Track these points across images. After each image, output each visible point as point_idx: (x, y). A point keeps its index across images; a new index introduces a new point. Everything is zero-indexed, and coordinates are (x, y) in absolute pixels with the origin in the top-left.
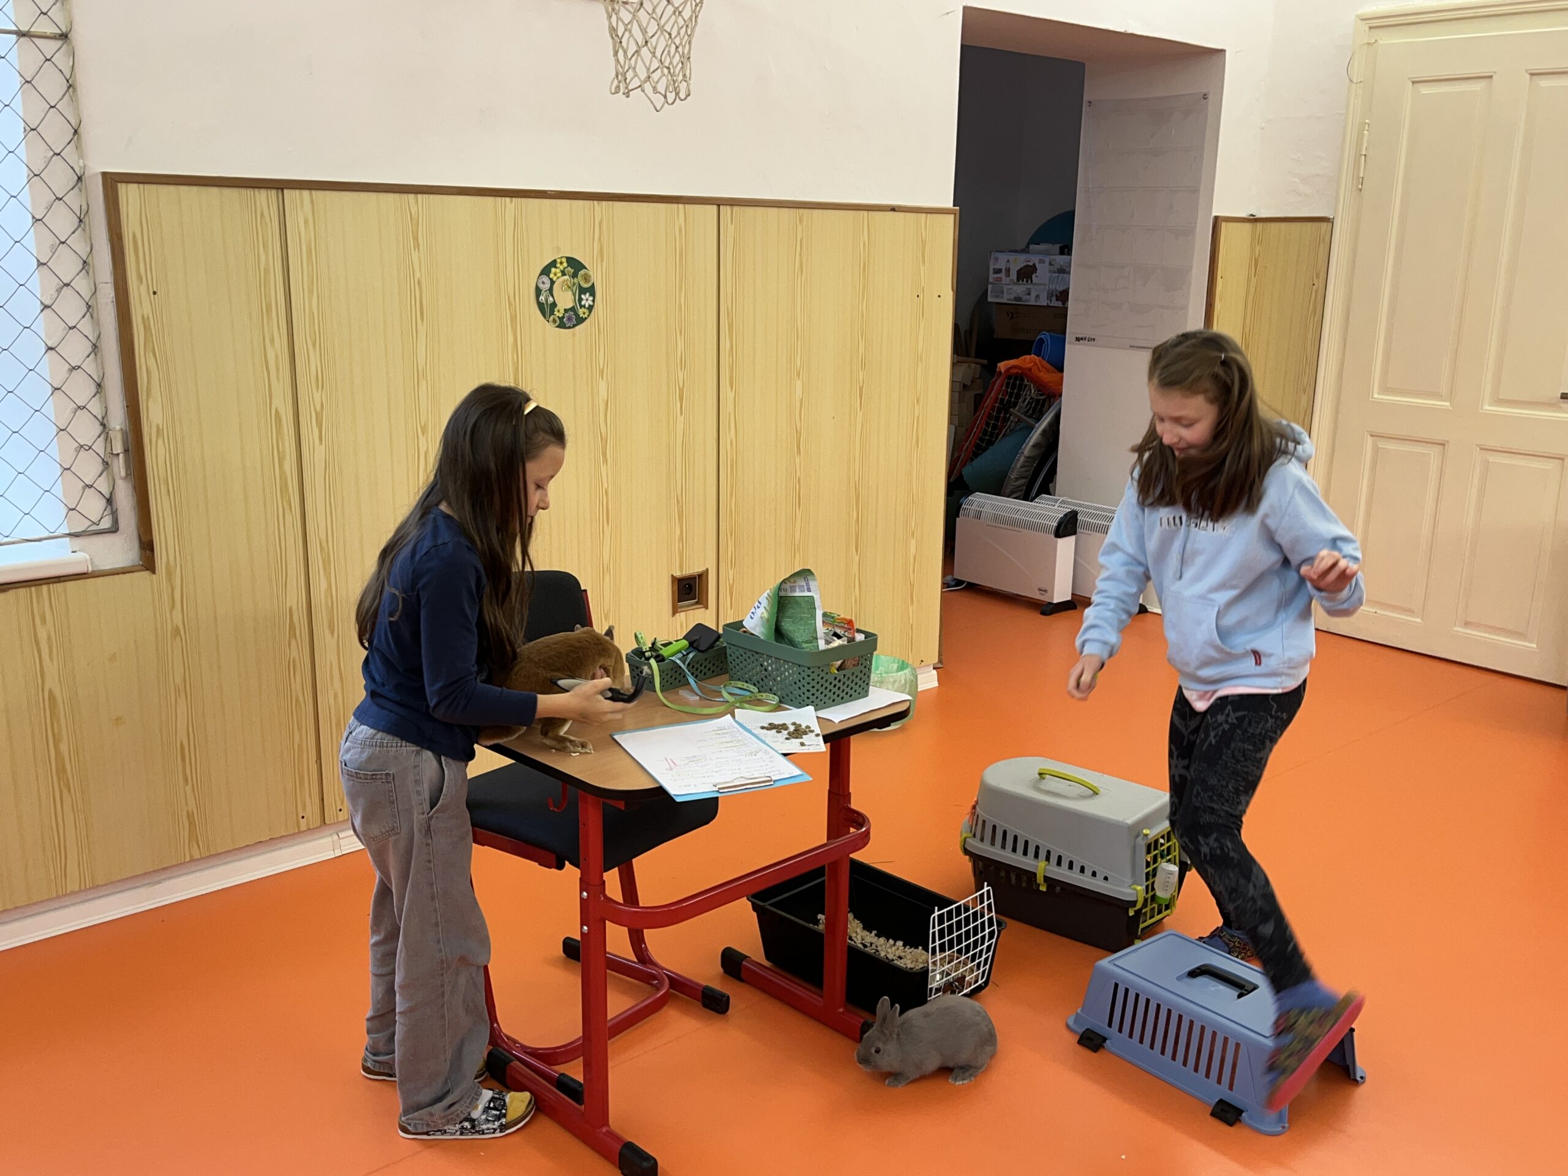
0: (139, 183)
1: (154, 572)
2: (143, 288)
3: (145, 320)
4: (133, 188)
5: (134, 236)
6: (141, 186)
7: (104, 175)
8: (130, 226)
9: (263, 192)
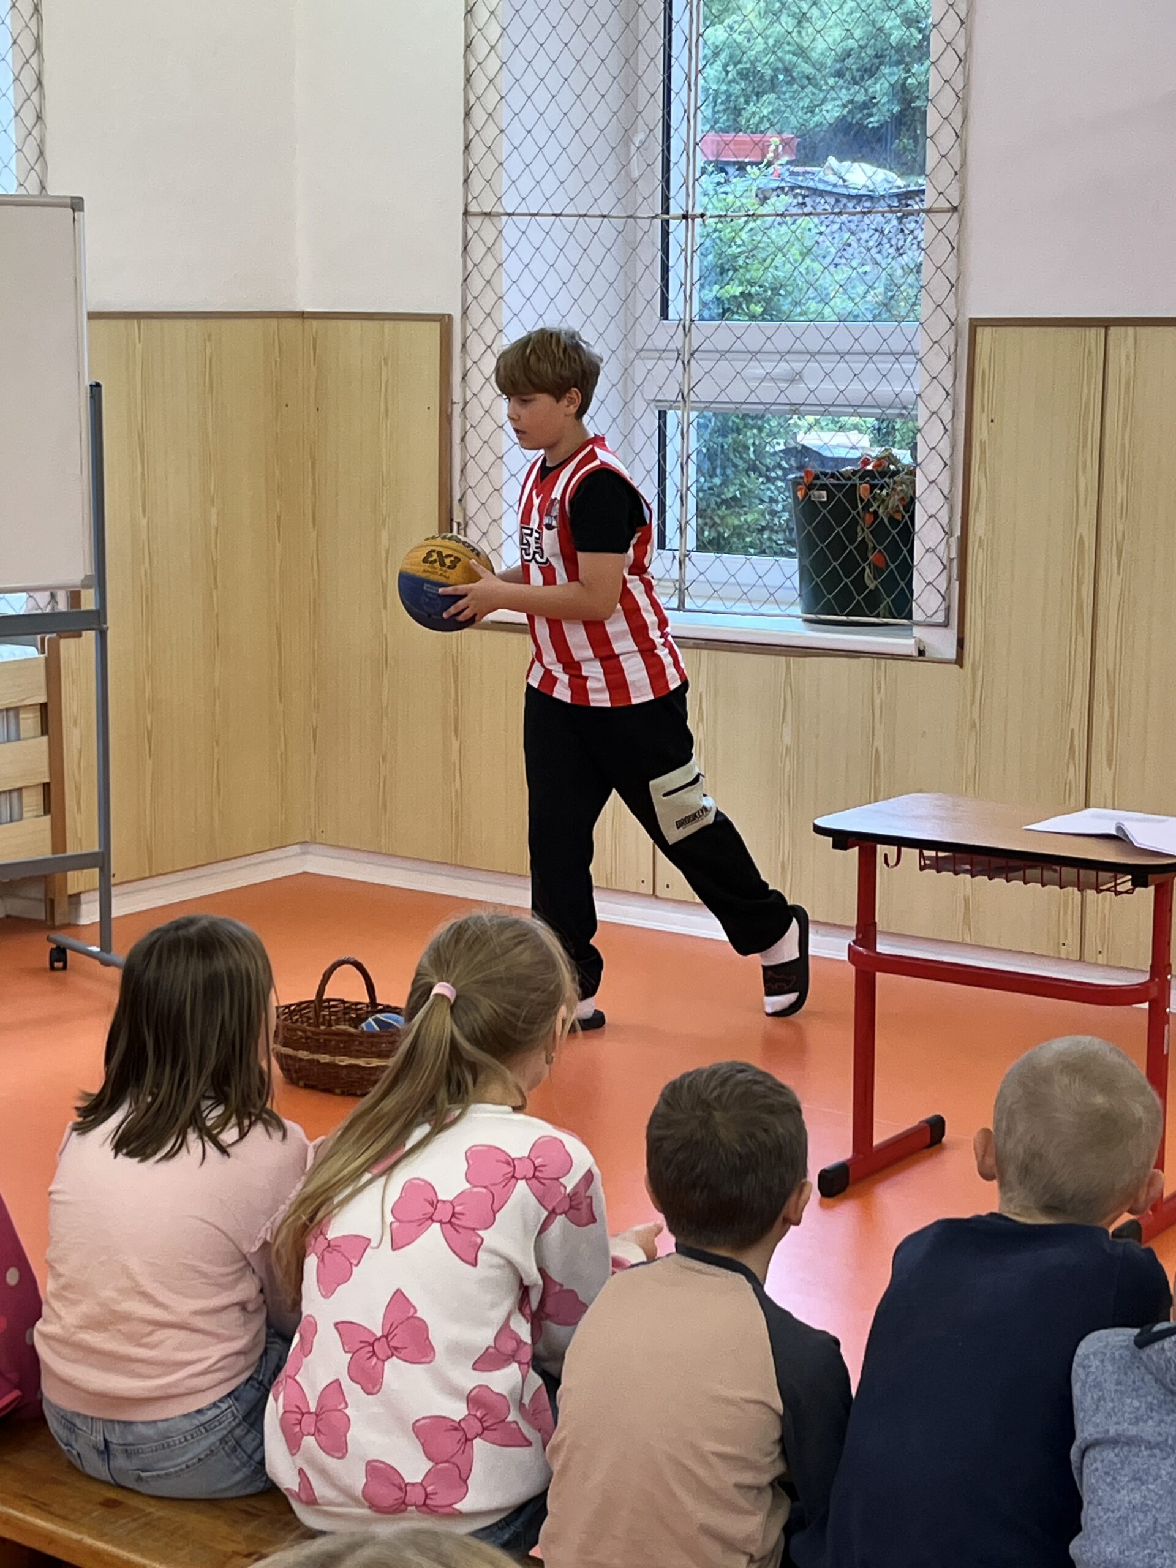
0: (992, 326)
1: (961, 666)
2: (985, 415)
3: (982, 443)
4: (988, 330)
5: (983, 372)
6: (994, 328)
7: (971, 319)
8: (982, 364)
9: (1093, 330)
